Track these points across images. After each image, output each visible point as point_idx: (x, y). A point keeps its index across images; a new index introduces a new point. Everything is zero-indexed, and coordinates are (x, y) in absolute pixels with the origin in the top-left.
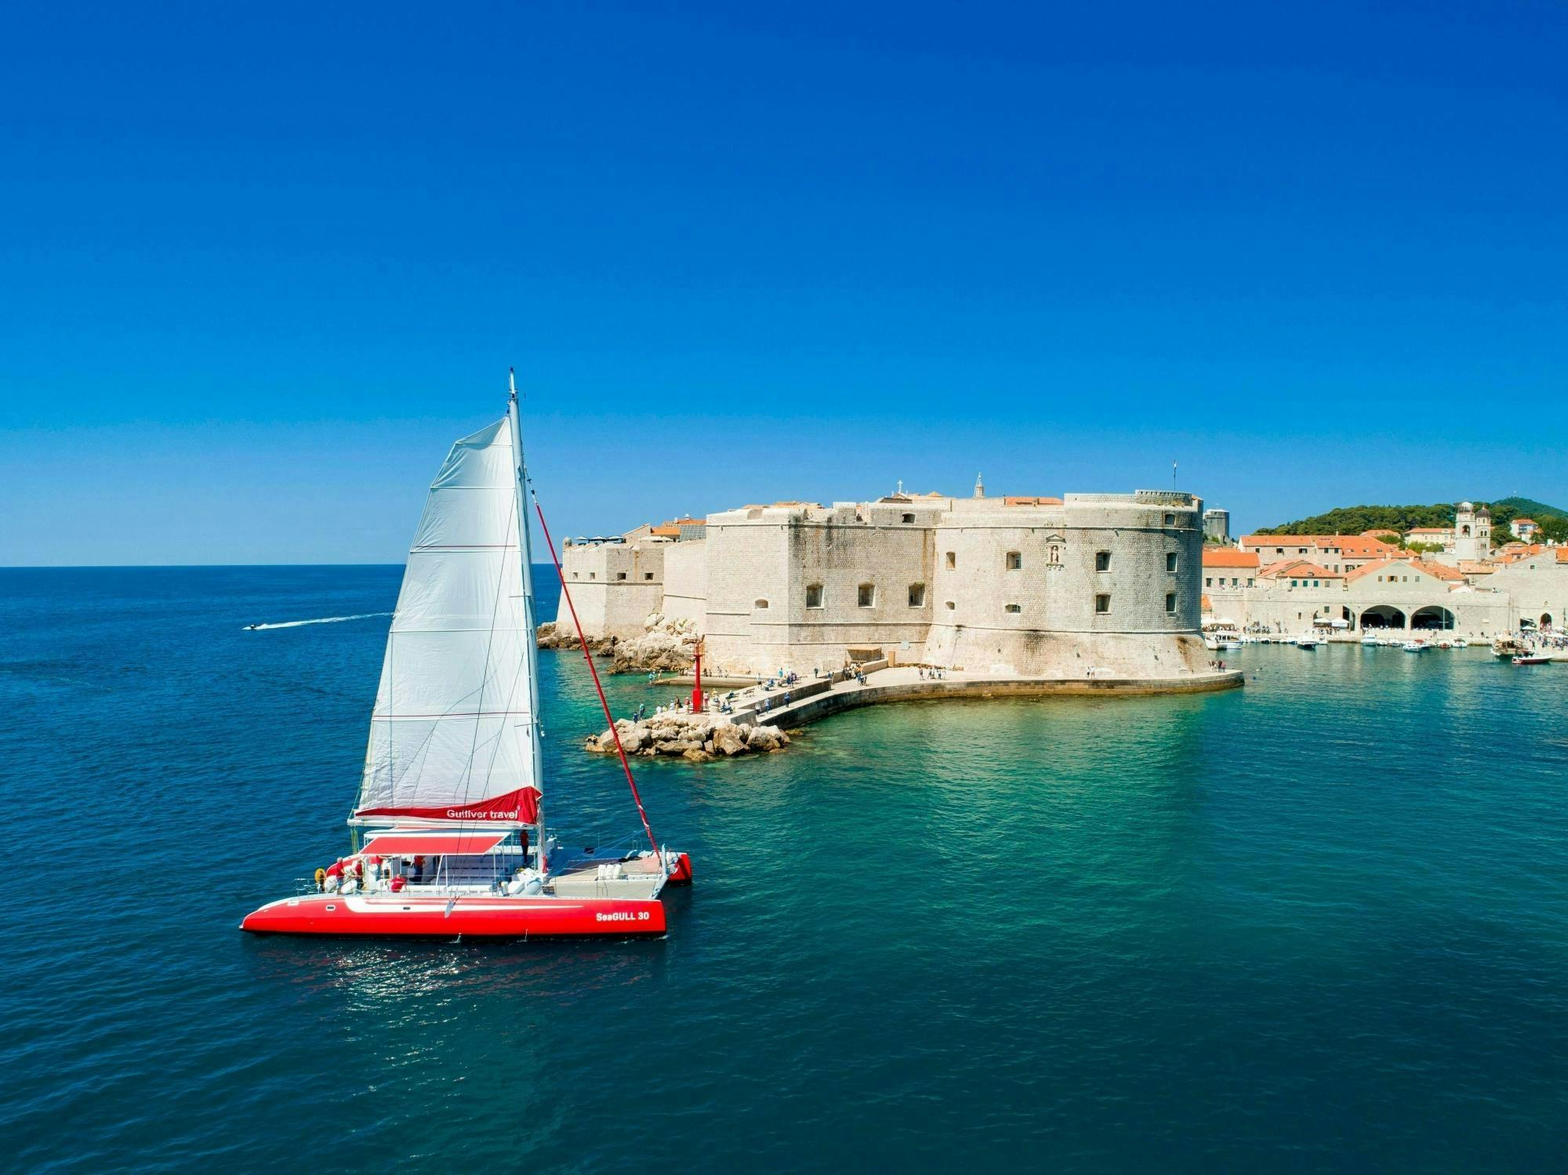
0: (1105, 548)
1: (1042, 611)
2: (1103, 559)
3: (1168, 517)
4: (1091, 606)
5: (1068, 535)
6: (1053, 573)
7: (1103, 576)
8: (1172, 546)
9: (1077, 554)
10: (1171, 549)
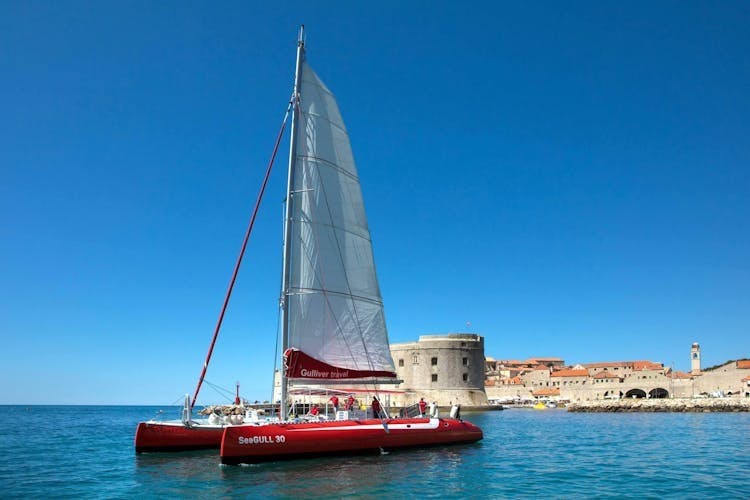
0: (435, 356)
1: (411, 381)
2: (434, 361)
3: (463, 343)
4: (429, 379)
5: (420, 352)
6: (415, 367)
7: (435, 367)
8: (465, 355)
9: (425, 359)
10: (465, 356)
